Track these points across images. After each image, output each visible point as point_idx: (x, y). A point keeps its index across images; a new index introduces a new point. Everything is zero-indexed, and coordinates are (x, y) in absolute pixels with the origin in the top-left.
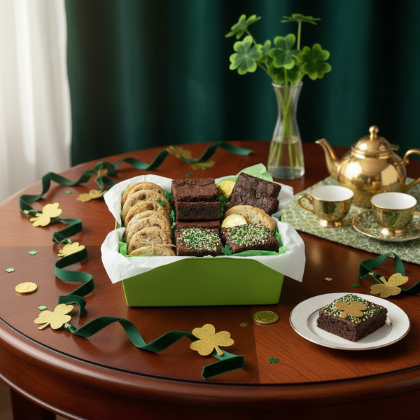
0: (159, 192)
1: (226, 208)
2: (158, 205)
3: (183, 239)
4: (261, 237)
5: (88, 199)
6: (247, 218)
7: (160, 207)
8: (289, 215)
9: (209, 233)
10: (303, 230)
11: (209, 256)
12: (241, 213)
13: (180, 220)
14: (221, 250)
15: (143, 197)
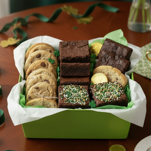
0: (51, 52)
1: (95, 67)
2: (49, 63)
3: (63, 94)
4: (116, 94)
5: (6, 45)
6: (107, 76)
7: (50, 65)
8: (140, 64)
9: (81, 89)
10: (148, 77)
11: (80, 109)
12: (104, 71)
13: (63, 77)
14: (88, 104)
15: (39, 56)
